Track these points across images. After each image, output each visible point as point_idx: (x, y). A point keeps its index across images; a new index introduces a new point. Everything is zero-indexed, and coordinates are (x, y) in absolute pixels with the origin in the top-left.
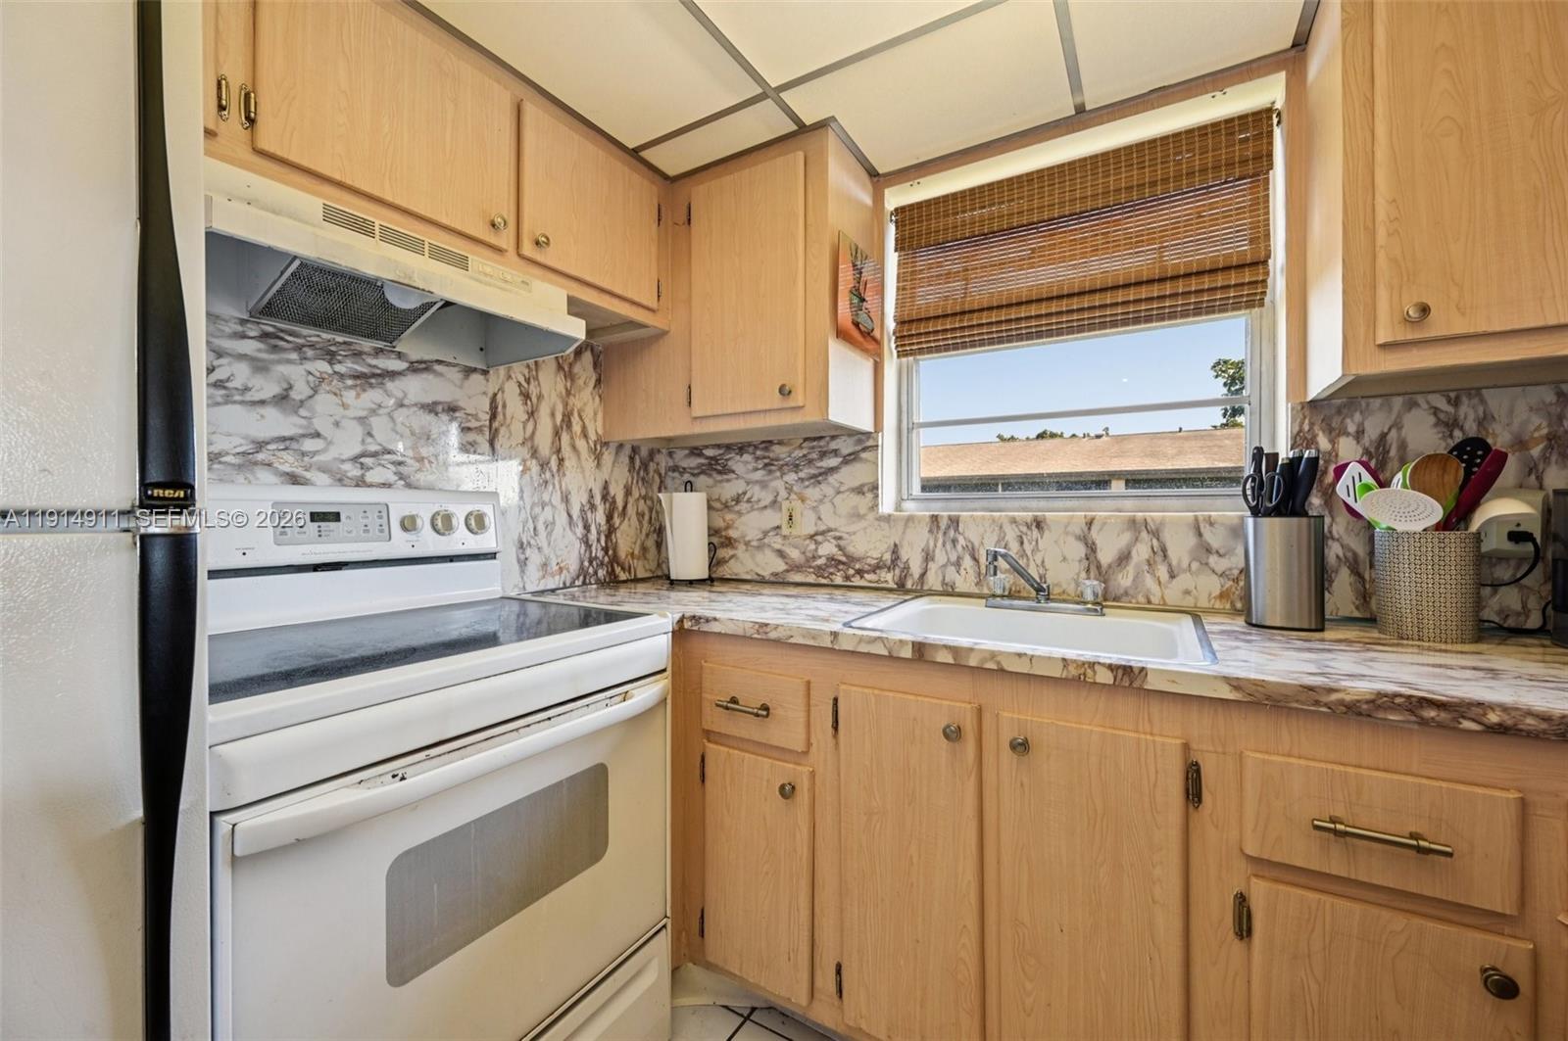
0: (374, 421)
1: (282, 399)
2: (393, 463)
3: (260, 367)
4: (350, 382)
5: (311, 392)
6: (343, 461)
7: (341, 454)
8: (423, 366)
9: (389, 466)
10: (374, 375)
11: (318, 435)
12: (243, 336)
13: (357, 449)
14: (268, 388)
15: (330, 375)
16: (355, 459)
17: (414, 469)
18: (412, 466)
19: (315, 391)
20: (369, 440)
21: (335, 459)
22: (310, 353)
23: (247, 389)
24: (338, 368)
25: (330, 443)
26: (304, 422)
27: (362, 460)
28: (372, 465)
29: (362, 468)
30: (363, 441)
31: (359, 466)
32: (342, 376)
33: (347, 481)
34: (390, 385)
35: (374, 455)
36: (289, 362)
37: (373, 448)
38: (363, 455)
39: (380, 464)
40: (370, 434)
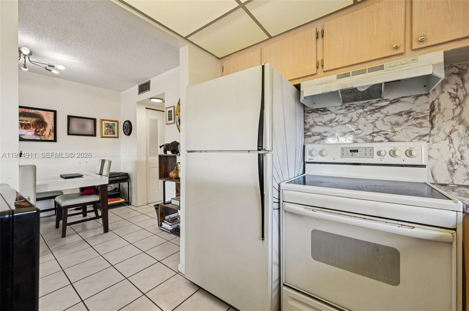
0: (377, 122)
1: (350, 122)
2: (384, 134)
3: (345, 115)
4: (369, 113)
5: (358, 118)
6: (367, 135)
7: (366, 134)
8: (396, 101)
9: (383, 135)
10: (377, 109)
11: (360, 129)
12: (342, 109)
13: (371, 131)
14: (347, 120)
15: (363, 112)
16: (370, 135)
17: (392, 135)
18: (391, 135)
19: (359, 118)
20: (375, 128)
21: (365, 135)
22: (357, 108)
23: (342, 121)
24: (365, 110)
25: (363, 131)
26: (356, 126)
27: (373, 134)
28: (376, 136)
29: (373, 137)
30: (373, 129)
31: (372, 136)
32: (366, 112)
33: (368, 141)
34: (382, 110)
35: (377, 132)
36: (352, 112)
37: (376, 131)
38: (373, 133)
39: (379, 135)
40: (375, 127)
